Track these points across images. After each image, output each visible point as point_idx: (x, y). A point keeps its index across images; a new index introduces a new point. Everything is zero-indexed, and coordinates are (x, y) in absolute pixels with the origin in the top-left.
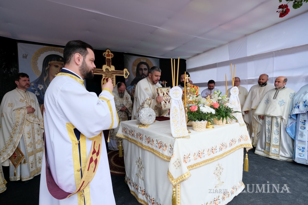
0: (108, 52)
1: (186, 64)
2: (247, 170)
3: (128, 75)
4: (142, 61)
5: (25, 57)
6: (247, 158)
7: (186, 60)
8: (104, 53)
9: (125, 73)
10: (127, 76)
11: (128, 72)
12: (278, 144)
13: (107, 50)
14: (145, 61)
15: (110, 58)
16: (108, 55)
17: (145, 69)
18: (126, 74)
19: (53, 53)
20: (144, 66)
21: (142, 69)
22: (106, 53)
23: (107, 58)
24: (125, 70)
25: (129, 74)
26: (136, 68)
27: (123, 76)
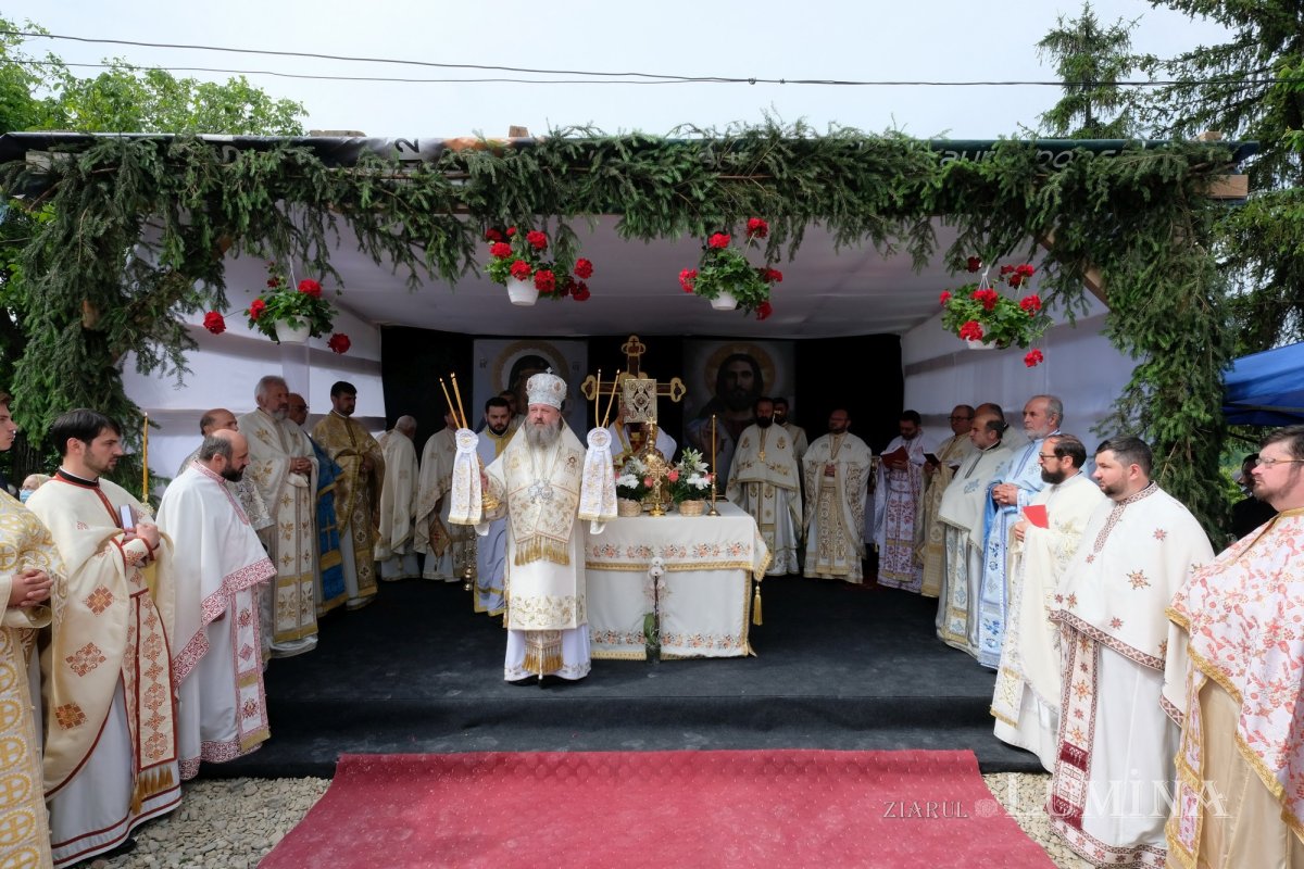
0: (634, 341)
1: (900, 349)
2: (758, 621)
3: (680, 392)
4: (736, 351)
5: (483, 365)
6: (758, 596)
7: (899, 337)
8: (624, 346)
9: (673, 388)
10: (679, 397)
11: (682, 386)
12: (964, 607)
13: (631, 339)
14: (745, 352)
15: (638, 355)
16: (634, 349)
17: (745, 374)
18: (678, 391)
19: (530, 352)
20: (743, 366)
21: (734, 375)
22: (630, 344)
23: (630, 355)
24: (675, 381)
25: (684, 391)
26: (715, 372)
27: (669, 397)
